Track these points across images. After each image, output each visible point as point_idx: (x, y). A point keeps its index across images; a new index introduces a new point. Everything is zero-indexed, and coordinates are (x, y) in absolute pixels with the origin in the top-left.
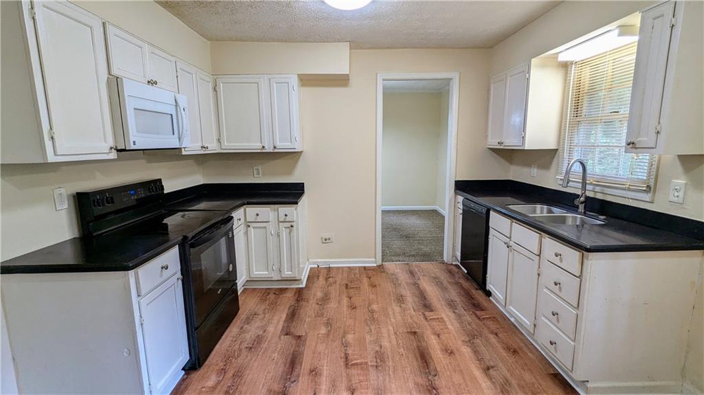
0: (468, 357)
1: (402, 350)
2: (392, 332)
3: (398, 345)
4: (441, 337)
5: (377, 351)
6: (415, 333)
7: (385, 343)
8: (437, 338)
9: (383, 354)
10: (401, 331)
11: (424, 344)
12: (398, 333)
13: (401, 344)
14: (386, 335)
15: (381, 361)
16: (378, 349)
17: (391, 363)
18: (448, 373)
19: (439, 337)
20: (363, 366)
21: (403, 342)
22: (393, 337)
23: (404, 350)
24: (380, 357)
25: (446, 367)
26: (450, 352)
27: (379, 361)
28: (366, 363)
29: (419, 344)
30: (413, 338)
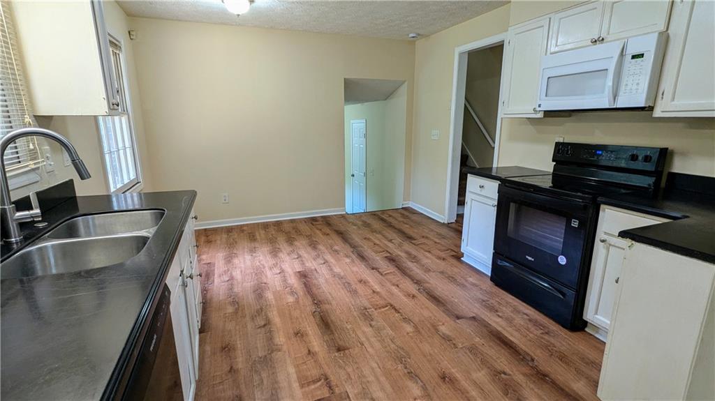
0: (281, 333)
1: (348, 327)
2: (366, 344)
3: (354, 331)
4: (307, 351)
5: (372, 320)
6: (339, 350)
7: (368, 330)
8: (311, 349)
9: (365, 319)
10: (356, 348)
11: (326, 338)
12: (360, 346)
13: (351, 332)
14: (373, 340)
15: (364, 314)
16: (373, 323)
17: (355, 313)
18: (303, 316)
19: (309, 351)
20: (377, 307)
21: (350, 335)
22: (363, 339)
23: (346, 327)
24: (366, 316)
25: (305, 320)
26: (299, 334)
27: (366, 313)
28: (376, 309)
29: (331, 336)
30: (341, 343)
